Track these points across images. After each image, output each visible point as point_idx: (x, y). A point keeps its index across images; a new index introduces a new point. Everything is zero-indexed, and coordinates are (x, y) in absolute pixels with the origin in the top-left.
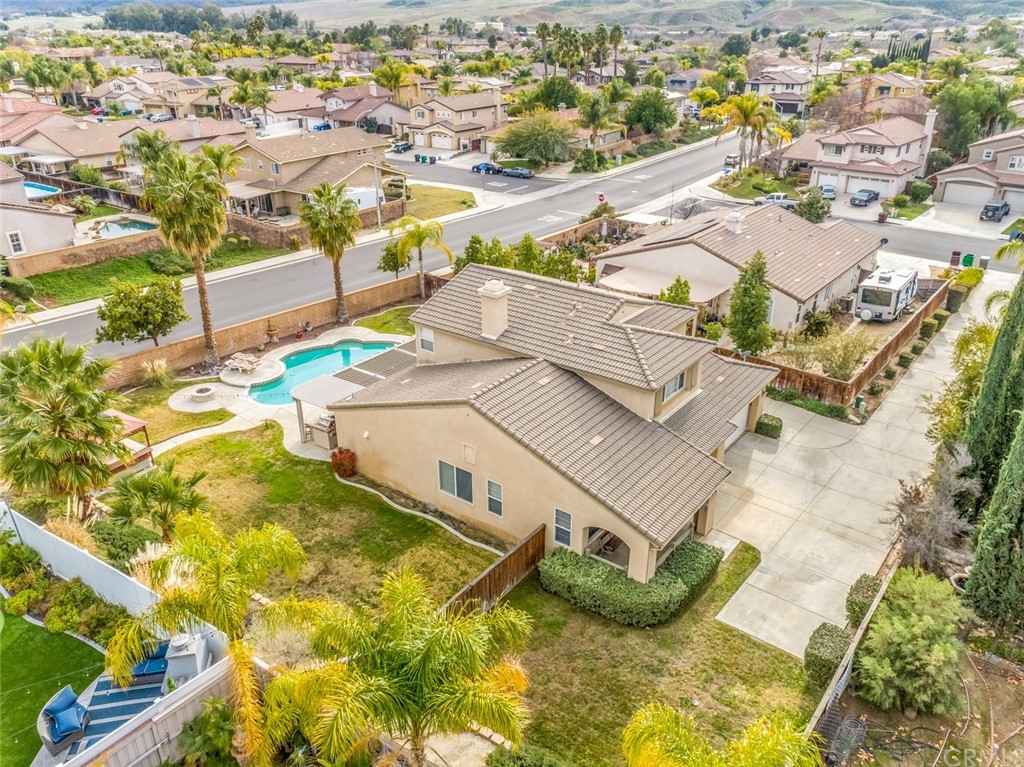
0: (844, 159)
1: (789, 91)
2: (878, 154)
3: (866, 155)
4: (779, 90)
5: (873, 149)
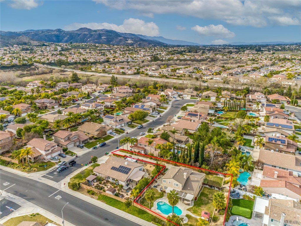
0: (50, 151)
5: (53, 147)
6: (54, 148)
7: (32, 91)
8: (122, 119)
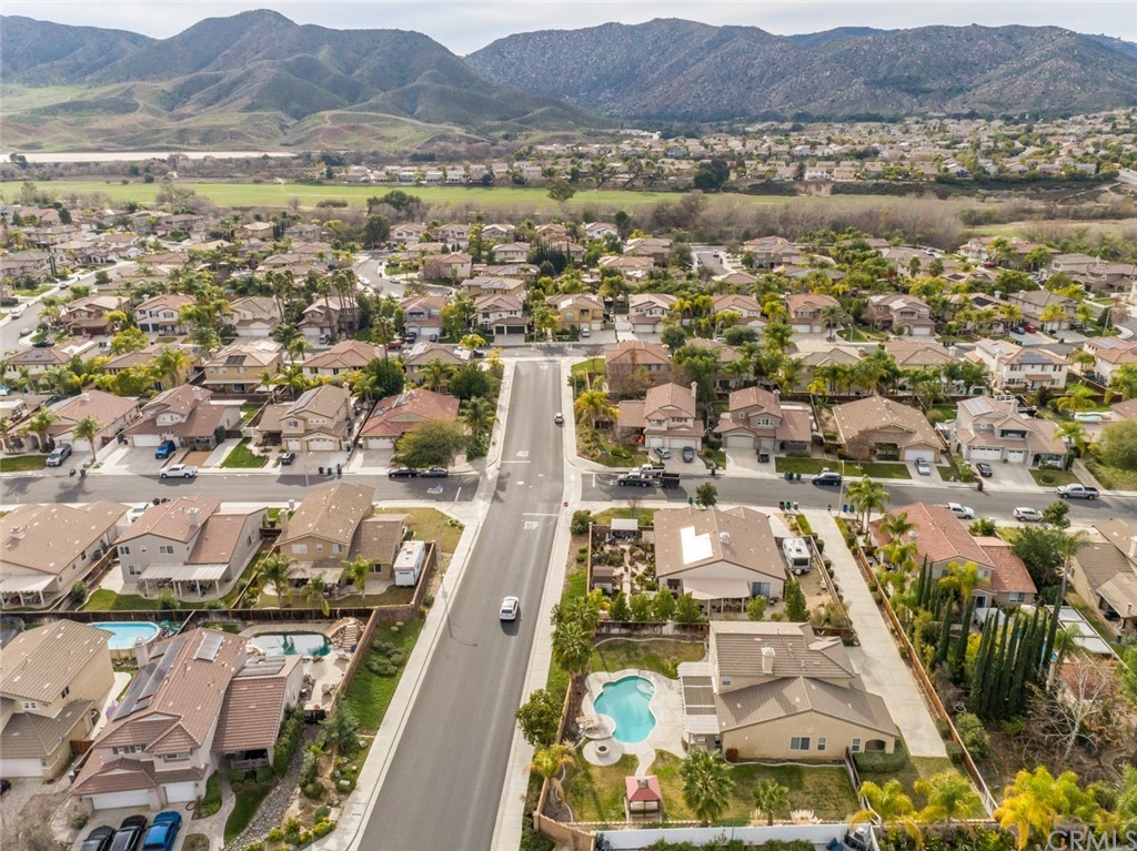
0: (664, 427)
1: (513, 315)
2: (683, 422)
3: (676, 424)
4: (505, 315)
5: (680, 419)
6: (680, 424)
7: (912, 264)
8: (1023, 434)
